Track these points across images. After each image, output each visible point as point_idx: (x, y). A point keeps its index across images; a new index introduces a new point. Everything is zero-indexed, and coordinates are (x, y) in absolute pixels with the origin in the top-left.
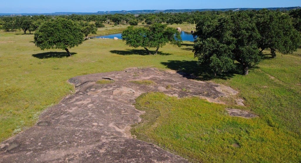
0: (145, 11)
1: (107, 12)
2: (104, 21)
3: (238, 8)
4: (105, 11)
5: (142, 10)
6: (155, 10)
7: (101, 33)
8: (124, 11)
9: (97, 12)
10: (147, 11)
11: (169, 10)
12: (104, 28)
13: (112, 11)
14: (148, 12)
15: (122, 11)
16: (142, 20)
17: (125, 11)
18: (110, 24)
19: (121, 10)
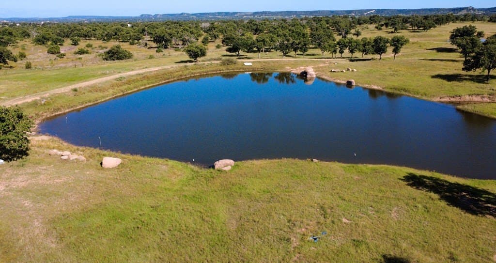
0: (220, 13)
1: (156, 15)
2: (138, 40)
3: (373, 10)
4: (153, 15)
5: (216, 13)
6: (237, 13)
7: (101, 94)
8: (185, 13)
9: (140, 15)
10: (224, 14)
11: (261, 12)
12: (130, 60)
13: (165, 15)
14: (225, 16)
15: (182, 14)
16: (215, 38)
17: (188, 14)
18: (149, 48)
19: (180, 13)
